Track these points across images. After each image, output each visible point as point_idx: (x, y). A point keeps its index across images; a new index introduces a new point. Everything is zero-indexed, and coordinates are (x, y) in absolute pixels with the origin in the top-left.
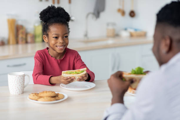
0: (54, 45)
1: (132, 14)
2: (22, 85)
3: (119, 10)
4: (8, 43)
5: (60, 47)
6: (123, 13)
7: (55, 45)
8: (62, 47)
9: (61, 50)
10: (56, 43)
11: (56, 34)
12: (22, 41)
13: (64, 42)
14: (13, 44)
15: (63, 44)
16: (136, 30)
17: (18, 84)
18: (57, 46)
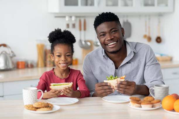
0: (57, 62)
1: (159, 40)
2: (34, 98)
3: (145, 36)
4: (37, 66)
5: (63, 65)
6: (149, 39)
7: (59, 63)
8: (64, 65)
9: (64, 67)
10: (59, 61)
11: (59, 53)
12: (50, 64)
13: (66, 60)
14: (41, 67)
15: (65, 62)
16: (162, 55)
17: (30, 97)
18: (60, 64)
